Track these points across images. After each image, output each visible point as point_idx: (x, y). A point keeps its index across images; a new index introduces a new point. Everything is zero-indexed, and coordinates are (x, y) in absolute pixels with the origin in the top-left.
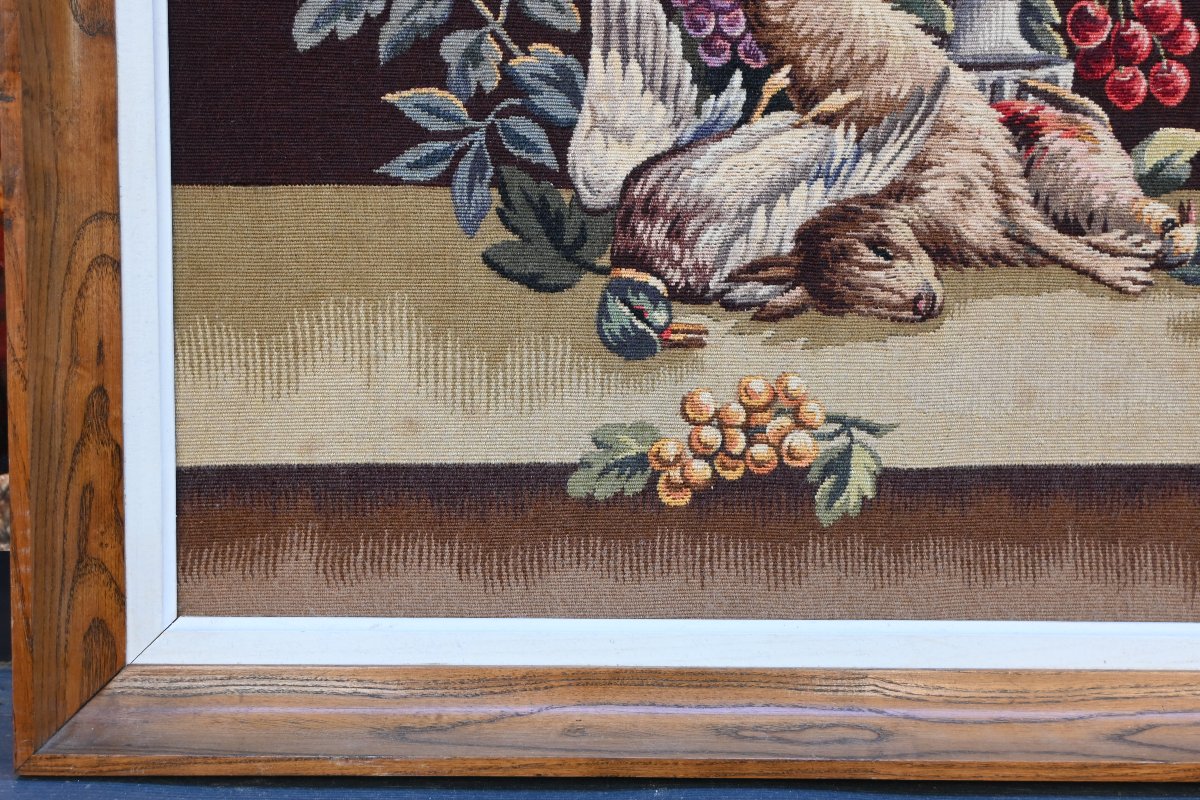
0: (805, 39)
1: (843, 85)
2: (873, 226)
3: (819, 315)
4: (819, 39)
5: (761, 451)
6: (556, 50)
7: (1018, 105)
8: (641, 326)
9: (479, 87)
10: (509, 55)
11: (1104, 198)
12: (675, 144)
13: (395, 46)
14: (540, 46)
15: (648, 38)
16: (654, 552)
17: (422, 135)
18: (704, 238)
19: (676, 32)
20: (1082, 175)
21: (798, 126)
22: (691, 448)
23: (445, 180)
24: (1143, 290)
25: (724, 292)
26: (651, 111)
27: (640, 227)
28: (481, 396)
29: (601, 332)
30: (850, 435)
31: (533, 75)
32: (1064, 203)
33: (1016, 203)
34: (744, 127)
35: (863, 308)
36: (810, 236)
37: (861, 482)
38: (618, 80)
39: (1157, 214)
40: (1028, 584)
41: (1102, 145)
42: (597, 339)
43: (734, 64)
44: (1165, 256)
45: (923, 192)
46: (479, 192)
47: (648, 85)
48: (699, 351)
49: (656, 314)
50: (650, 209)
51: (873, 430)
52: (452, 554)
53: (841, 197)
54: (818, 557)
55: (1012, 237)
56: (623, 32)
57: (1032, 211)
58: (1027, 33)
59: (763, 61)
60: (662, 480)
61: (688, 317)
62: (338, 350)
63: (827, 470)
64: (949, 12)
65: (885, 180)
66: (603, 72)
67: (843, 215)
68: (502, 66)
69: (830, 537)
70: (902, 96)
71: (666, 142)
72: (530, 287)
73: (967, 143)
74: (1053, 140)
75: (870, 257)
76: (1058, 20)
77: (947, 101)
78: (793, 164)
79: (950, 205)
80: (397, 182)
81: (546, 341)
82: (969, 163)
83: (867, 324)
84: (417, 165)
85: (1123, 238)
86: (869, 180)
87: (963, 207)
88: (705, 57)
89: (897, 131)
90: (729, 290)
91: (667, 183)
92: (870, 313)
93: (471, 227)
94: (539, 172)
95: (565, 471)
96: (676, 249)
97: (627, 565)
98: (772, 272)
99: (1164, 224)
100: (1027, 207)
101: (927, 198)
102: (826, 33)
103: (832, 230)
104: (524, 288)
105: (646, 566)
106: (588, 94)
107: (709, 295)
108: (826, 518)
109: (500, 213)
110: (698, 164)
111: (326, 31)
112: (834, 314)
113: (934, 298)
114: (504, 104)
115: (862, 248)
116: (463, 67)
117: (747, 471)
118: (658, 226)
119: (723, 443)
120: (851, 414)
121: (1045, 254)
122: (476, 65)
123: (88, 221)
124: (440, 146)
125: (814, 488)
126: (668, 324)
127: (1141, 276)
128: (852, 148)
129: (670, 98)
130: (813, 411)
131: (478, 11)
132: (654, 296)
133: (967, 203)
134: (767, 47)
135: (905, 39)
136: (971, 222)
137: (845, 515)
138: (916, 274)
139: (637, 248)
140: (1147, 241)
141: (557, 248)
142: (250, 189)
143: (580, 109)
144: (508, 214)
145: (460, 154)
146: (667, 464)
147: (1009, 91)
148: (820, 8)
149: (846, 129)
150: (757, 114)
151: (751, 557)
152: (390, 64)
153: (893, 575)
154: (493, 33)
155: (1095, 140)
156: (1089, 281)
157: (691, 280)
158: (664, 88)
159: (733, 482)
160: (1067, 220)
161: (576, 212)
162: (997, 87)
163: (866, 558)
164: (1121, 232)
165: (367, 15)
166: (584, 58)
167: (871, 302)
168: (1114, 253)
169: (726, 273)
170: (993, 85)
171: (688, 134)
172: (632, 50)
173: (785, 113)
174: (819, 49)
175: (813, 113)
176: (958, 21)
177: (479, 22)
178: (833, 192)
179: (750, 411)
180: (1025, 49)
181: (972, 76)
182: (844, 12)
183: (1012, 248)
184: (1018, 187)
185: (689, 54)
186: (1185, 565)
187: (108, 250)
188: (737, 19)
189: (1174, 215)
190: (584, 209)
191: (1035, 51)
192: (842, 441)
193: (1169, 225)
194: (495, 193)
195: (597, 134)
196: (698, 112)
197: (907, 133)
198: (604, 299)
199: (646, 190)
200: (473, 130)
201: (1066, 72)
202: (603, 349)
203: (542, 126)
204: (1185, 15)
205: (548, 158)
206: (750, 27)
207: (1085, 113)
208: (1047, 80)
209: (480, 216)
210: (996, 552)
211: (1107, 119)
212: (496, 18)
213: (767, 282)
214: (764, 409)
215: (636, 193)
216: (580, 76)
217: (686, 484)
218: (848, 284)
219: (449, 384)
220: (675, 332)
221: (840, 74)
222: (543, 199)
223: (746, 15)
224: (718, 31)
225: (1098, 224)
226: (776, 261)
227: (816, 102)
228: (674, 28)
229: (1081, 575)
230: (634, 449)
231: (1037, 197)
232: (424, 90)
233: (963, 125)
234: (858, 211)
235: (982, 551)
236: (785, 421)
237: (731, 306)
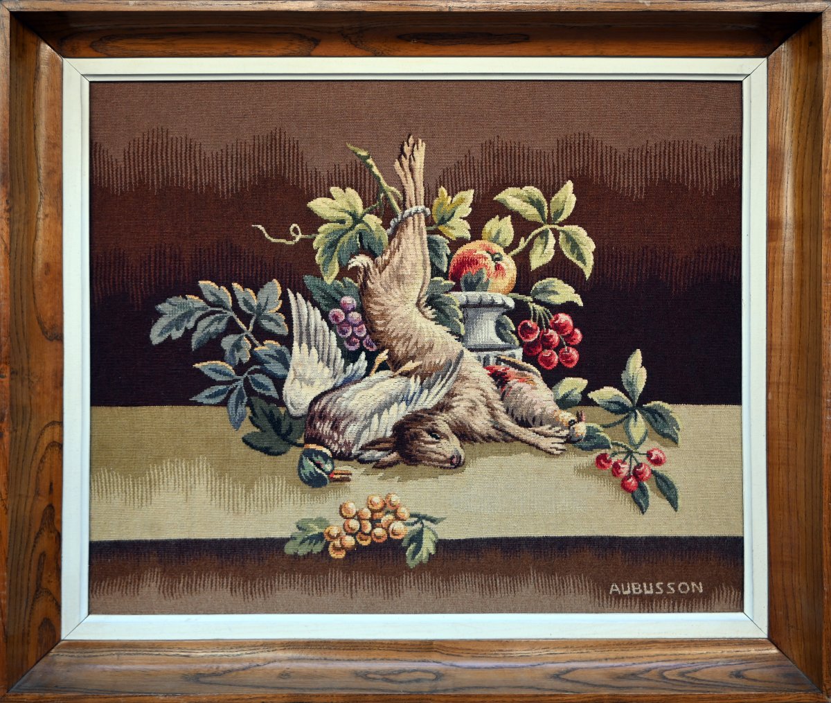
0: (394, 338)
1: (413, 358)
2: (430, 423)
3: (405, 466)
4: (401, 338)
5: (378, 531)
6: (277, 343)
7: (497, 367)
8: (319, 471)
9: (240, 360)
10: (254, 346)
11: (540, 410)
12: (334, 386)
13: (199, 342)
14: (269, 342)
15: (320, 338)
16: (327, 581)
17: (213, 382)
18: (349, 429)
19: (333, 335)
20: (529, 400)
21: (393, 377)
22: (345, 530)
23: (224, 403)
24: (561, 453)
25: (359, 455)
26: (322, 371)
27: (318, 424)
28: (242, 506)
29: (300, 474)
30: (422, 523)
31: (266, 355)
32: (521, 412)
33: (498, 413)
34: (367, 378)
35: (426, 462)
36: (399, 428)
37: (428, 546)
38: (306, 357)
39: (566, 418)
40: (511, 595)
41: (537, 386)
42: (298, 478)
43: (361, 349)
44: (571, 437)
45: (453, 407)
46: (240, 409)
47: (321, 359)
48: (347, 484)
49: (326, 466)
50: (323, 416)
51: (433, 521)
52: (227, 583)
53: (414, 410)
54: (408, 583)
55: (497, 429)
56: (308, 335)
57: (506, 416)
58: (499, 335)
59: (375, 348)
60: (331, 546)
61: (342, 467)
62: (171, 483)
63: (411, 541)
64: (462, 326)
65: (435, 402)
66: (299, 353)
67: (415, 419)
68: (251, 351)
69: (414, 573)
70: (441, 363)
71: (330, 385)
72: (265, 453)
73: (473, 385)
74: (514, 383)
75: (429, 438)
76: (514, 329)
77: (463, 365)
78: (391, 395)
79: (466, 414)
80: (201, 404)
81: (274, 479)
82: (474, 394)
83: (428, 470)
84: (210, 397)
85: (550, 429)
86: (427, 402)
87: (473, 415)
88: (347, 346)
89: (440, 379)
90: (362, 454)
91: (330, 405)
92: (430, 465)
93: (237, 425)
94: (269, 399)
95: (284, 541)
96: (336, 435)
97: (314, 587)
98: (381, 446)
99: (570, 422)
100: (503, 414)
101: (455, 410)
102: (404, 335)
103: (410, 426)
104: (263, 454)
105: (324, 588)
106: (292, 363)
107: (352, 456)
108: (412, 564)
109: (251, 418)
110: (345, 395)
111: (166, 335)
112: (413, 465)
113: (460, 457)
114: (252, 368)
115: (425, 434)
116: (232, 352)
117: (372, 542)
118: (327, 424)
119: (360, 527)
120: (422, 513)
121: (513, 437)
122: (238, 351)
123: (47, 426)
124: (221, 387)
125: (405, 549)
126: (332, 471)
127: (560, 447)
128: (418, 388)
129: (331, 364)
130: (404, 512)
131: (239, 326)
132: (325, 456)
133: (473, 412)
134: (377, 342)
135: (442, 337)
136: (477, 422)
137: (421, 563)
138: (451, 446)
139: (316, 435)
140: (562, 430)
141: (278, 435)
142: (129, 408)
143: (288, 370)
144: (255, 419)
145: (231, 391)
146: (333, 538)
147: (492, 361)
148: (401, 324)
149: (415, 379)
150: (373, 372)
151: (375, 584)
152: (198, 350)
153: (445, 592)
154: (247, 336)
155: (534, 383)
156: (535, 448)
157: (343, 449)
158: (328, 360)
159: (366, 546)
160: (522, 420)
161: (288, 418)
162: (486, 360)
163: (432, 584)
164: (549, 426)
165: (186, 329)
166: (290, 347)
167: (430, 459)
168: (546, 436)
169: (360, 446)
170: (485, 358)
171: (340, 381)
172: (313, 343)
173: (386, 371)
174: (401, 342)
175: (399, 371)
176: (466, 329)
177: (240, 331)
178: (410, 408)
179: (373, 512)
180: (499, 342)
181: (474, 354)
182: (413, 326)
183: (497, 433)
184: (498, 405)
185: (340, 344)
186: (589, 585)
187: (57, 438)
188: (362, 329)
189: (574, 418)
190: (291, 416)
191: (504, 343)
192: (418, 526)
193: (572, 423)
194: (248, 409)
195: (297, 381)
196: (345, 371)
197: (444, 380)
198: (301, 459)
199: (320, 407)
200: (237, 380)
201: (519, 353)
202: (301, 483)
203: (270, 378)
204: (575, 327)
205: (274, 393)
206: (368, 333)
207: (529, 371)
208: (510, 356)
209: (241, 419)
210: (495, 580)
211: (539, 373)
212: (248, 329)
213: (379, 450)
214: (380, 511)
215: (316, 409)
216: (288, 355)
217: (343, 548)
218: (419, 451)
219: (226, 500)
220: (336, 474)
221: (412, 353)
222: (271, 412)
223: (366, 327)
224: (353, 334)
225: (537, 422)
226: (384, 440)
227: (401, 366)
228: (332, 333)
229: (538, 591)
230: (317, 530)
231: (507, 410)
232: (214, 362)
233: (471, 377)
234: (422, 417)
235: (488, 579)
236: (390, 517)
237: (362, 462)
